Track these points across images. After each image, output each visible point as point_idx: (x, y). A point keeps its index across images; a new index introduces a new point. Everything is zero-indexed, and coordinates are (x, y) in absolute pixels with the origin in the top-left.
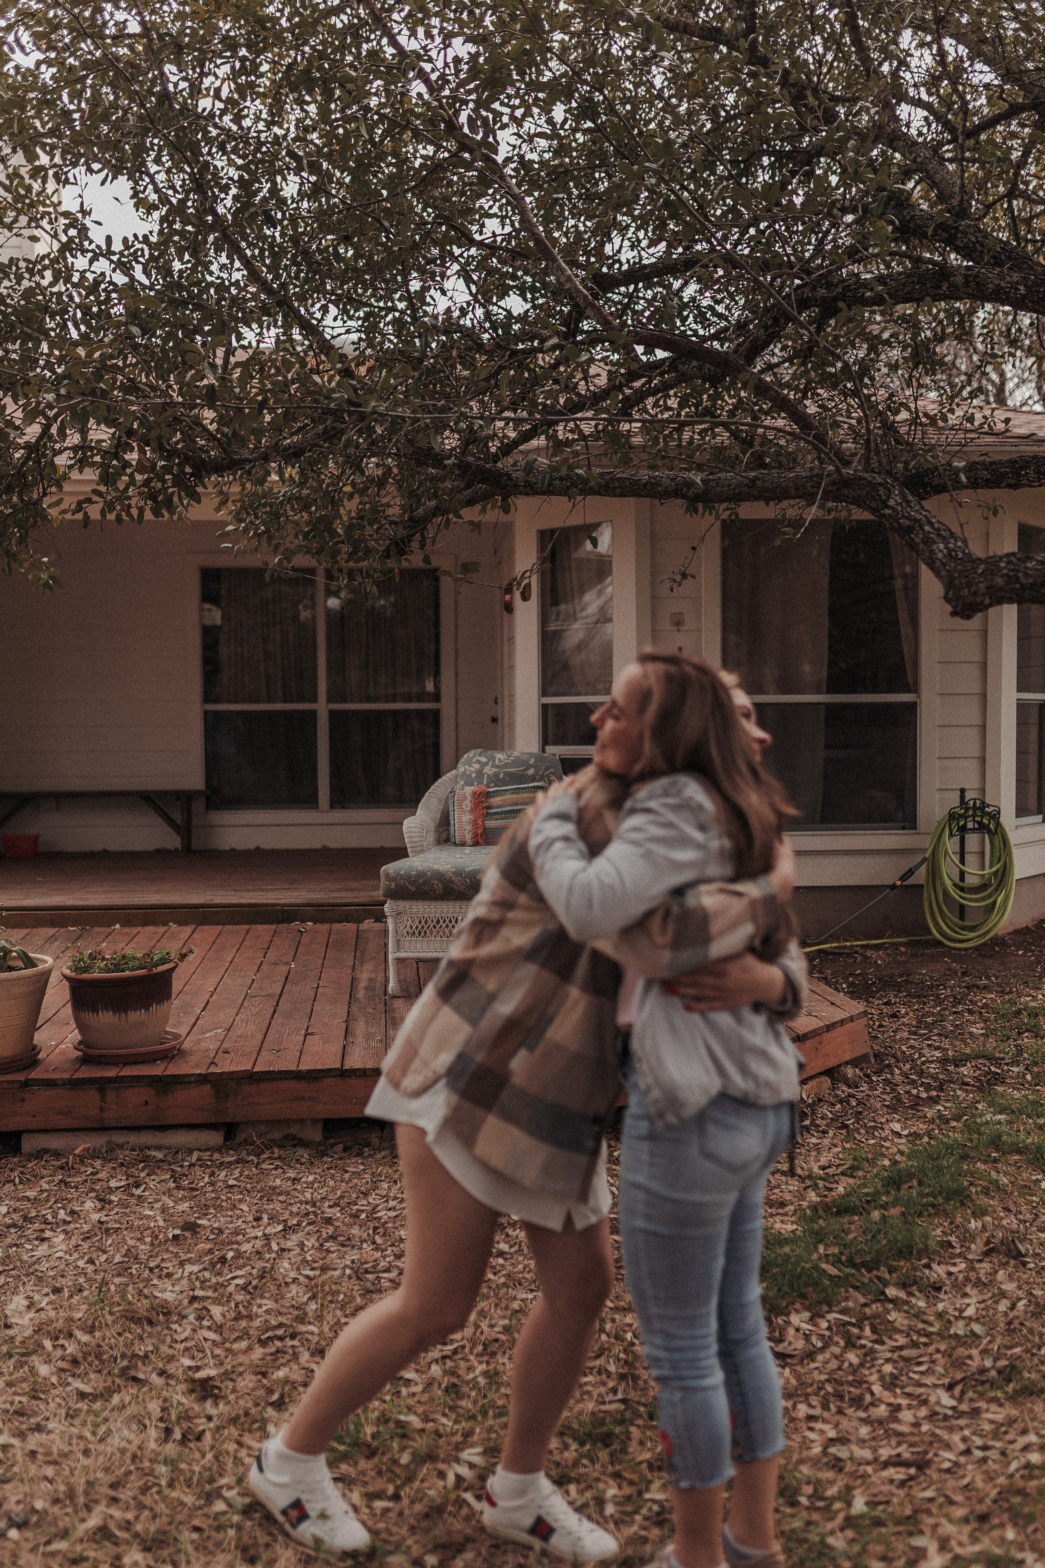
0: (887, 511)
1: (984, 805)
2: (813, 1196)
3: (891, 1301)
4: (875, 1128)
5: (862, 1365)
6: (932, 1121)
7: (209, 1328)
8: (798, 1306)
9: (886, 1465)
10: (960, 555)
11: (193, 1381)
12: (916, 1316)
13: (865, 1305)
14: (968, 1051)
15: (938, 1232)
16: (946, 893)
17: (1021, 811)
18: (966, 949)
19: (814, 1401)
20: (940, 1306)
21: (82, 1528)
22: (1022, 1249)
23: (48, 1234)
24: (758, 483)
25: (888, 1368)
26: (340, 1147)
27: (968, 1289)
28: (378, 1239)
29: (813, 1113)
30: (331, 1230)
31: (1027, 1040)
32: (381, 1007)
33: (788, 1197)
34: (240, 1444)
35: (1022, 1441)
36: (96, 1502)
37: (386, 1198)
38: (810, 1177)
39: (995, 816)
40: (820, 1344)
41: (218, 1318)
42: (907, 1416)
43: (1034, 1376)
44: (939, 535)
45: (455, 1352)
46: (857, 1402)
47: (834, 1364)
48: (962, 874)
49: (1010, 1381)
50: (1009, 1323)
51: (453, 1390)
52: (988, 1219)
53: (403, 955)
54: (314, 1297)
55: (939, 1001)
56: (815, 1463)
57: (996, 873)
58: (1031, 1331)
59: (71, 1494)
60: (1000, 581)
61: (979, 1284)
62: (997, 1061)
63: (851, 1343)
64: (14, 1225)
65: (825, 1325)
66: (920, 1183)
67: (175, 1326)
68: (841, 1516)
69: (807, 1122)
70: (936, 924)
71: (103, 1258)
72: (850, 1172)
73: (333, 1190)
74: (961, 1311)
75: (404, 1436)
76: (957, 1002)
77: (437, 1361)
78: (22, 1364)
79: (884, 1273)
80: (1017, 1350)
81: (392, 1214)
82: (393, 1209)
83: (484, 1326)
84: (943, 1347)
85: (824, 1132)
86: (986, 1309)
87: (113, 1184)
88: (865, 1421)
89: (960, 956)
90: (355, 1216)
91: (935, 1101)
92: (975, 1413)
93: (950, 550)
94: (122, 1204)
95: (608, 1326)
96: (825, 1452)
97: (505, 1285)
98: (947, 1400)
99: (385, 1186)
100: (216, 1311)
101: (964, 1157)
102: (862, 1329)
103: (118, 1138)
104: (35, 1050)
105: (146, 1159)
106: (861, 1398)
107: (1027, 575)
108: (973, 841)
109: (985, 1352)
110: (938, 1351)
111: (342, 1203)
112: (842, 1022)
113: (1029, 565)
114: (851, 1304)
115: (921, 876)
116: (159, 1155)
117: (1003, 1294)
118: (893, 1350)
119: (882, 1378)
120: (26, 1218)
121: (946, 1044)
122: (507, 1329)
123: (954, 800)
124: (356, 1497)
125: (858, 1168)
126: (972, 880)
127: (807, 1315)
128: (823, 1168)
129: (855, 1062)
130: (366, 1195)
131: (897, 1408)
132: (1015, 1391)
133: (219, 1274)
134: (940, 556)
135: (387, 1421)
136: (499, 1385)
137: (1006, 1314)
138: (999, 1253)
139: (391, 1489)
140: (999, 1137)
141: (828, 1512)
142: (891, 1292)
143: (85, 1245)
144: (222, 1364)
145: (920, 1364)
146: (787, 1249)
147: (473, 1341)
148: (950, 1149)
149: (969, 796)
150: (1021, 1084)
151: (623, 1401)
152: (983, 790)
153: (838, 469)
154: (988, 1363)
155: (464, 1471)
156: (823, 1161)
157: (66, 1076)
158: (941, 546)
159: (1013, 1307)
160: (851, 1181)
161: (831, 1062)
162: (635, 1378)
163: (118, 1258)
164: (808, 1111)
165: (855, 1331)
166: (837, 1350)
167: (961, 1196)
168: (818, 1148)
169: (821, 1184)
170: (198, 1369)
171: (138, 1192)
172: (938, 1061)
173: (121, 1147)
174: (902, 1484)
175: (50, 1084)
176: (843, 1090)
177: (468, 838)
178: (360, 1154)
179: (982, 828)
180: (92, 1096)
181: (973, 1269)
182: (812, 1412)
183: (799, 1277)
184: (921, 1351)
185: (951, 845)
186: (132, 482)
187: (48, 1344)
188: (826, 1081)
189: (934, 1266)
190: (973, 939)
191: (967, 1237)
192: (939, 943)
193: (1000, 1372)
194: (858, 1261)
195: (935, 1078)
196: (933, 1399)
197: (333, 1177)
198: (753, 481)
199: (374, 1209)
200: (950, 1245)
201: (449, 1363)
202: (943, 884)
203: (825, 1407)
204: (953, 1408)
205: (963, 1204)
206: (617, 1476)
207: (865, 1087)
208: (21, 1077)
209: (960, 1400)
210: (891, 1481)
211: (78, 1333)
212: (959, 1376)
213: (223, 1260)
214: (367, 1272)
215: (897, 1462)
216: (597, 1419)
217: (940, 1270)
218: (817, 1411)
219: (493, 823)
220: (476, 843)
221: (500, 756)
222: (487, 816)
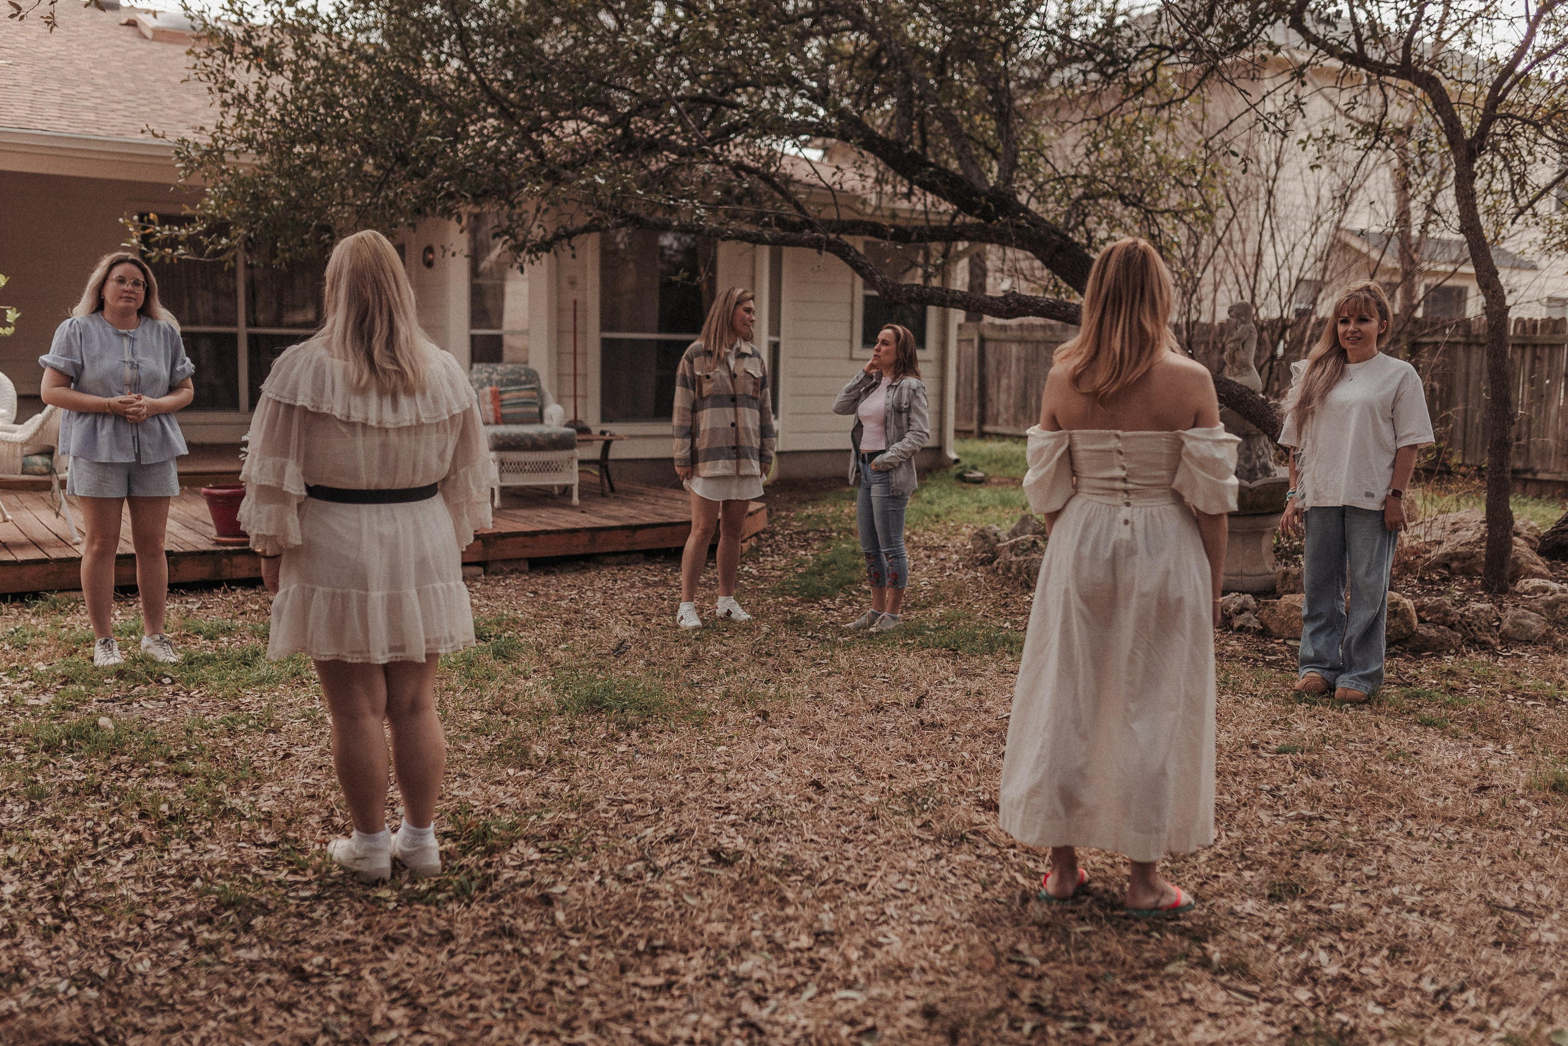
53: (504, 484)
60: (914, 295)
93: (883, 279)
107: (926, 294)
134: (879, 281)
158: (879, 277)
177: (492, 419)
219: (506, 411)
220: (497, 423)
221: (500, 368)
222: (502, 406)
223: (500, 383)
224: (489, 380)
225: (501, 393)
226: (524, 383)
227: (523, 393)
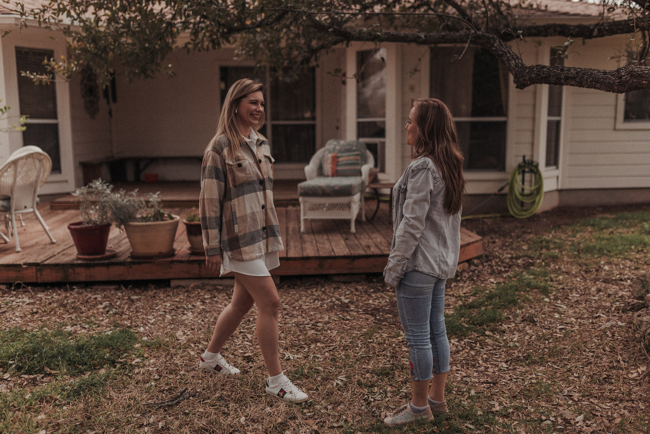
0: (494, 48)
1: (532, 162)
2: (460, 303)
3: (487, 336)
4: (484, 280)
5: (476, 355)
6: (506, 278)
7: (247, 341)
8: (454, 337)
9: (483, 383)
10: (520, 65)
11: (244, 357)
12: (496, 341)
13: (478, 337)
14: (521, 255)
15: (506, 314)
16: (516, 197)
17: (548, 164)
18: (523, 219)
19: (458, 365)
20: (505, 338)
21: (213, 397)
22: (535, 319)
23: (186, 312)
24: (446, 37)
25: (485, 356)
26: (286, 286)
27: (515, 332)
28: (303, 315)
29: (461, 275)
30: (286, 312)
31: (544, 251)
32: (298, 236)
33: (451, 303)
34: (263, 374)
35: (530, 377)
36: (218, 390)
37: (305, 302)
38: (459, 296)
39: (537, 166)
40: (461, 349)
41: (250, 338)
42: (491, 370)
43: (536, 358)
44: (513, 58)
45: (334, 349)
46: (474, 366)
47: (466, 355)
48: (523, 189)
49: (527, 360)
50: (529, 342)
51: (333, 360)
52: (524, 310)
53: (307, 217)
54: (283, 332)
55: (511, 237)
56: (458, 382)
57: (536, 189)
58: (536, 345)
59: (209, 387)
60: (533, 75)
61: (519, 331)
62: (532, 258)
63: (472, 349)
64: (173, 309)
65: (463, 343)
66: (500, 298)
67: (236, 340)
68: (467, 396)
69: (459, 278)
70: (512, 210)
71: (207, 320)
72: (474, 295)
73: (286, 299)
74: (512, 339)
75: (318, 373)
76: (518, 237)
77: (327, 352)
78: (184, 351)
79: (485, 326)
80: (531, 351)
81: (308, 307)
82: (308, 305)
83: (343, 341)
84: (504, 350)
85: (465, 282)
86: (521, 338)
87: (206, 297)
88: (476, 371)
89: (521, 221)
90: (294, 308)
91: (507, 271)
92: (515, 369)
93: (516, 64)
94: (210, 303)
95: (387, 342)
96: (462, 379)
97: (349, 329)
98: (505, 365)
99: (304, 298)
100: (249, 336)
101: (516, 290)
102: (476, 344)
103: (206, 282)
104: (173, 250)
105: (217, 289)
106: (475, 365)
107: (543, 73)
108: (527, 176)
109: (519, 351)
110: (503, 351)
111: (289, 303)
112: (473, 243)
113: (544, 70)
114: (472, 336)
115: (506, 190)
116: (221, 288)
117: (527, 334)
118: (487, 351)
119: (483, 359)
120: (177, 307)
121: (513, 252)
122: (351, 342)
123: (520, 160)
124: (304, 389)
125: (477, 293)
126: (526, 192)
127: (457, 340)
128: (464, 294)
129: (477, 258)
130: (297, 301)
131: (488, 368)
132: (529, 363)
133: (249, 325)
134: (513, 65)
135: (312, 369)
136: (350, 359)
137: (528, 340)
138: (527, 321)
139: (315, 388)
140: (530, 283)
141: (462, 394)
142: (487, 333)
143: (199, 316)
144: (253, 352)
145: (496, 355)
146: (450, 319)
147: (340, 346)
148: (511, 287)
149: (527, 158)
150: (540, 266)
151: (393, 364)
152: (532, 156)
153: (476, 32)
154: (520, 355)
155: (339, 382)
156: (464, 291)
157: (186, 259)
158: (513, 62)
159: (531, 338)
160: (474, 298)
161: (469, 257)
162: (396, 357)
163: (212, 320)
164: (459, 274)
165: (474, 345)
166: (467, 351)
167: (514, 302)
168: (462, 287)
169: (463, 299)
170: (245, 353)
171: (215, 299)
172: (509, 258)
173: (207, 285)
174: (488, 388)
175: (181, 262)
176: (473, 268)
177: (330, 173)
178: (294, 288)
179: (531, 171)
180: (196, 266)
181: (517, 326)
182: (457, 369)
183: (454, 327)
184: (497, 351)
185: (519, 178)
186: (205, 36)
187: (193, 345)
188: (466, 265)
189: (503, 325)
190: (526, 215)
191: (516, 316)
192: (512, 216)
193: (524, 357)
194: (476, 323)
195: (507, 264)
196: (500, 365)
197: (285, 295)
198: (444, 36)
199: (301, 306)
200: (509, 318)
201: (331, 353)
202: (515, 193)
203: (462, 367)
204: (507, 368)
205: (515, 305)
206: (391, 385)
207: (481, 267)
208: (170, 259)
209: (510, 366)
210: (484, 387)
211: (203, 342)
212: (510, 358)
213: (249, 321)
214: (300, 325)
215: (487, 382)
216: (384, 369)
217: (505, 326)
218: (460, 368)
219: (339, 168)
220: (333, 176)
221: (342, 142)
222: (337, 165)
223: (340, 151)
224: (334, 149)
225: (338, 157)
226: (355, 151)
227: (352, 158)
